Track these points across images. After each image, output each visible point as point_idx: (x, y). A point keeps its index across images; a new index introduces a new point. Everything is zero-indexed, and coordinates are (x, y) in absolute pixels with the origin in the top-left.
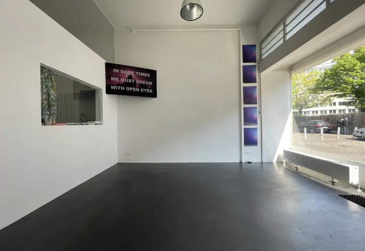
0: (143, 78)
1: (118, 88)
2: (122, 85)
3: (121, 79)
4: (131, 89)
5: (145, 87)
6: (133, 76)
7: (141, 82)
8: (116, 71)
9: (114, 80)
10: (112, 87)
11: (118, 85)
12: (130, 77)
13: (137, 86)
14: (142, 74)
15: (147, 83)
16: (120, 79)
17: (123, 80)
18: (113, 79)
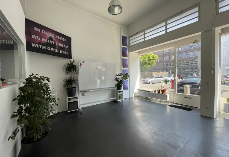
0: (61, 42)
1: (39, 46)
2: (44, 44)
3: (43, 39)
4: (52, 49)
5: (63, 49)
6: (54, 39)
7: (60, 45)
8: (38, 29)
9: (36, 38)
10: (33, 45)
11: (40, 43)
12: (51, 39)
13: (57, 47)
14: (61, 38)
15: (64, 46)
16: (41, 39)
17: (44, 40)
18: (33, 36)
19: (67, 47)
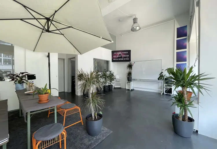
0: (125, 54)
2: (117, 58)
4: (120, 59)
5: (126, 57)
7: (124, 56)
8: (115, 53)
10: (114, 59)
11: (116, 58)
12: (120, 55)
14: (125, 53)
15: (127, 56)
17: (117, 56)
18: (114, 56)
19: (128, 56)
